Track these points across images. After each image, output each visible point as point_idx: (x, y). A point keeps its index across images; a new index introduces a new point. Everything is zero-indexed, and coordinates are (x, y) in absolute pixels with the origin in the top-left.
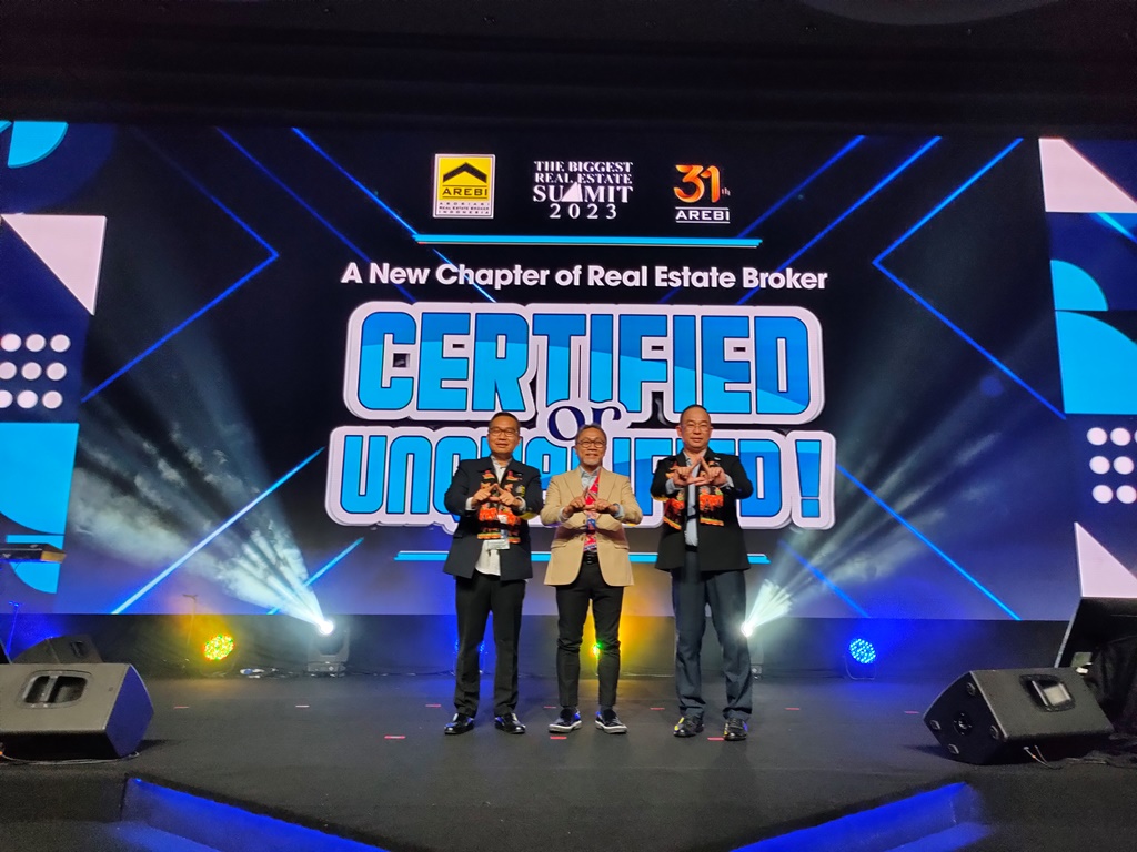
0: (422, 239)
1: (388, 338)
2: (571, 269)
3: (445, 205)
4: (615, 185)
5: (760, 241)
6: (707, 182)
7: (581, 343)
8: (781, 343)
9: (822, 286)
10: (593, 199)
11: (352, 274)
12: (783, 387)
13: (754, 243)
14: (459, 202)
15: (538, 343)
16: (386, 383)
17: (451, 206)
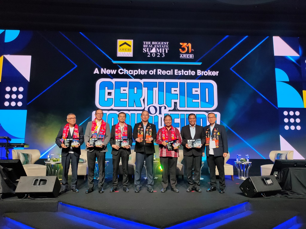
0: (114, 62)
1: (106, 88)
2: (153, 70)
3: (120, 53)
4: (164, 48)
5: (202, 63)
6: (188, 47)
7: (156, 90)
8: (207, 89)
9: (217, 75)
10: (159, 52)
11: (96, 71)
12: (207, 101)
13: (200, 64)
14: (124, 52)
15: (145, 90)
16: (106, 100)
17: (122, 53)
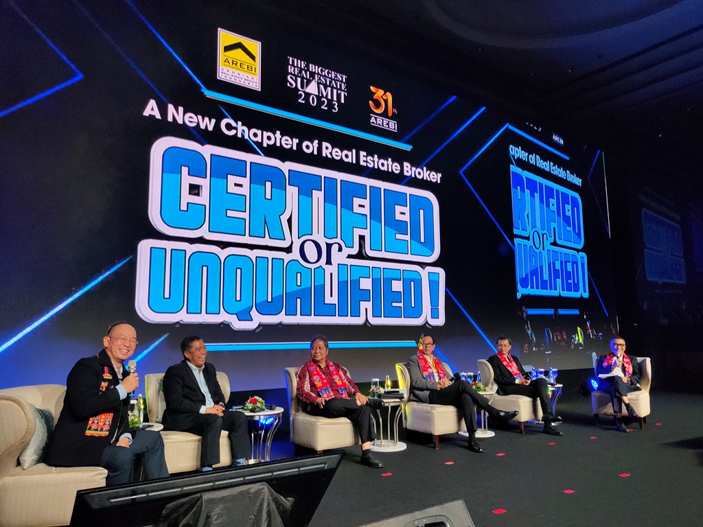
0: (209, 94)
1: (185, 170)
2: (312, 143)
3: (225, 71)
4: (336, 88)
5: (412, 147)
6: (386, 101)
7: (318, 195)
8: (422, 211)
9: (439, 182)
10: (325, 95)
11: (152, 109)
12: (422, 240)
13: (408, 148)
14: (237, 72)
15: (292, 191)
16: (184, 207)
17: (230, 73)
